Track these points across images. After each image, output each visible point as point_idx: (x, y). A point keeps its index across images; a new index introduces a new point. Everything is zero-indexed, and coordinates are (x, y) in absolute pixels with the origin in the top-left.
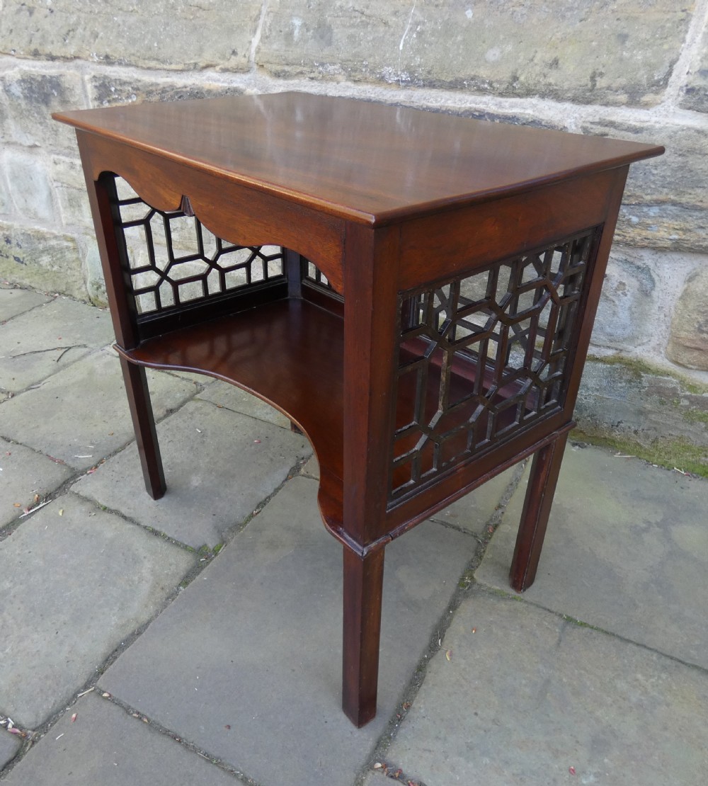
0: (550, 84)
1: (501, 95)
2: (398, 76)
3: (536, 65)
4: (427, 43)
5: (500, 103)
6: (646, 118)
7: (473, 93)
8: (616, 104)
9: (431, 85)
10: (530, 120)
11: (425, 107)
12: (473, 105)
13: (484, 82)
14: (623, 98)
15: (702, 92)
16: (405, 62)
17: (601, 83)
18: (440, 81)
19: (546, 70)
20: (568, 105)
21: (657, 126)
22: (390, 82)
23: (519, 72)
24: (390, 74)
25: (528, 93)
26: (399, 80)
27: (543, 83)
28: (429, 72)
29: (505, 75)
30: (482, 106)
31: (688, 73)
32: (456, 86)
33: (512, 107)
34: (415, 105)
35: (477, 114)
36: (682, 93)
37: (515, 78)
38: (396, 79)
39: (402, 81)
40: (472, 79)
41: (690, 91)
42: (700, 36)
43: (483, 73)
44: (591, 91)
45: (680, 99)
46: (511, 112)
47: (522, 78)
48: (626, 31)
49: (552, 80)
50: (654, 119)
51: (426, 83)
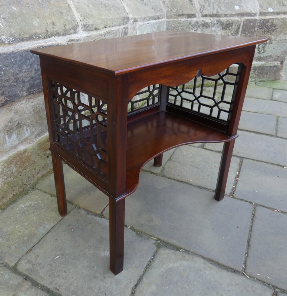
0: (56, 31)
1: (45, 38)
2: (8, 39)
3: (50, 25)
4: (10, 22)
5: (45, 41)
6: (78, 36)
7: (37, 40)
8: (72, 34)
9: (22, 40)
10: (56, 45)
11: (23, 50)
12: (38, 45)
13: (39, 35)
14: (73, 31)
15: (86, 26)
16: (9, 33)
17: (67, 27)
18: (25, 37)
19: (53, 26)
20: (61, 37)
21: (81, 38)
22: (6, 43)
23: (47, 28)
24: (5, 39)
25: (52, 35)
26: (9, 41)
27: (55, 31)
28: (20, 35)
29: (44, 31)
30: (40, 44)
31: (81, 21)
32: (31, 38)
33: (49, 42)
34: (19, 50)
35: (41, 47)
36: (83, 27)
37: (47, 31)
38: (8, 41)
39: (11, 41)
40: (35, 34)
41: (84, 26)
42: (75, 10)
43: (38, 31)
44: (66, 31)
45: (83, 28)
46: (49, 44)
47: (49, 30)
48: (60, 11)
49: (56, 29)
50: (80, 36)
51: (20, 40)
